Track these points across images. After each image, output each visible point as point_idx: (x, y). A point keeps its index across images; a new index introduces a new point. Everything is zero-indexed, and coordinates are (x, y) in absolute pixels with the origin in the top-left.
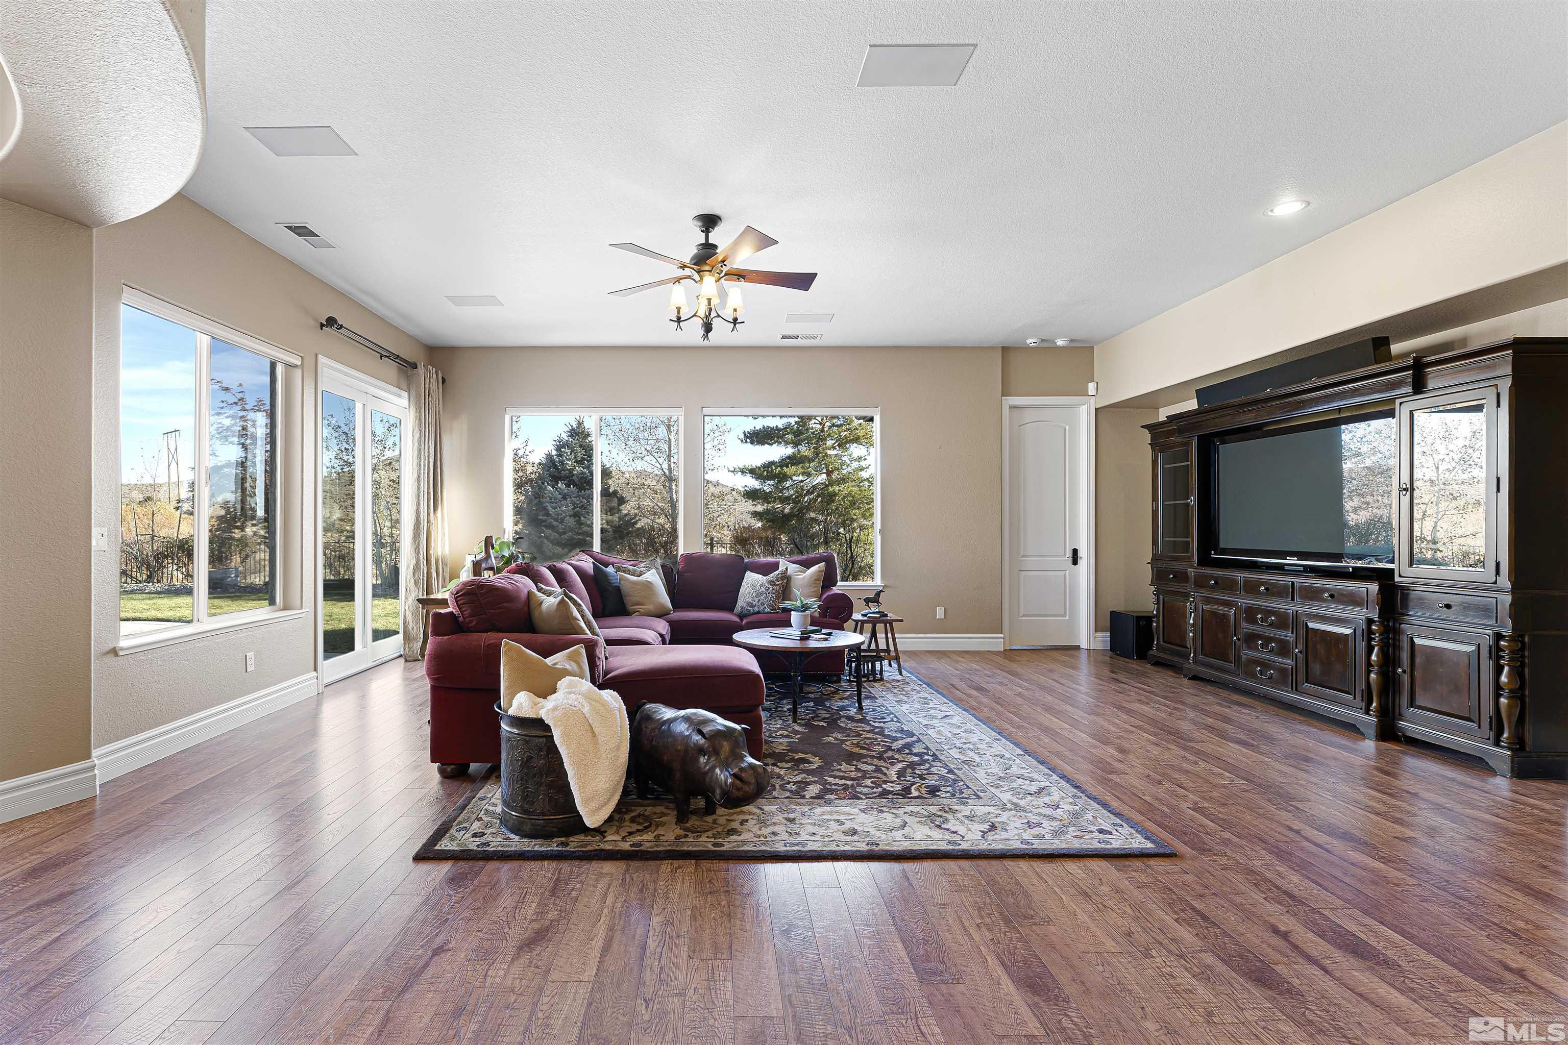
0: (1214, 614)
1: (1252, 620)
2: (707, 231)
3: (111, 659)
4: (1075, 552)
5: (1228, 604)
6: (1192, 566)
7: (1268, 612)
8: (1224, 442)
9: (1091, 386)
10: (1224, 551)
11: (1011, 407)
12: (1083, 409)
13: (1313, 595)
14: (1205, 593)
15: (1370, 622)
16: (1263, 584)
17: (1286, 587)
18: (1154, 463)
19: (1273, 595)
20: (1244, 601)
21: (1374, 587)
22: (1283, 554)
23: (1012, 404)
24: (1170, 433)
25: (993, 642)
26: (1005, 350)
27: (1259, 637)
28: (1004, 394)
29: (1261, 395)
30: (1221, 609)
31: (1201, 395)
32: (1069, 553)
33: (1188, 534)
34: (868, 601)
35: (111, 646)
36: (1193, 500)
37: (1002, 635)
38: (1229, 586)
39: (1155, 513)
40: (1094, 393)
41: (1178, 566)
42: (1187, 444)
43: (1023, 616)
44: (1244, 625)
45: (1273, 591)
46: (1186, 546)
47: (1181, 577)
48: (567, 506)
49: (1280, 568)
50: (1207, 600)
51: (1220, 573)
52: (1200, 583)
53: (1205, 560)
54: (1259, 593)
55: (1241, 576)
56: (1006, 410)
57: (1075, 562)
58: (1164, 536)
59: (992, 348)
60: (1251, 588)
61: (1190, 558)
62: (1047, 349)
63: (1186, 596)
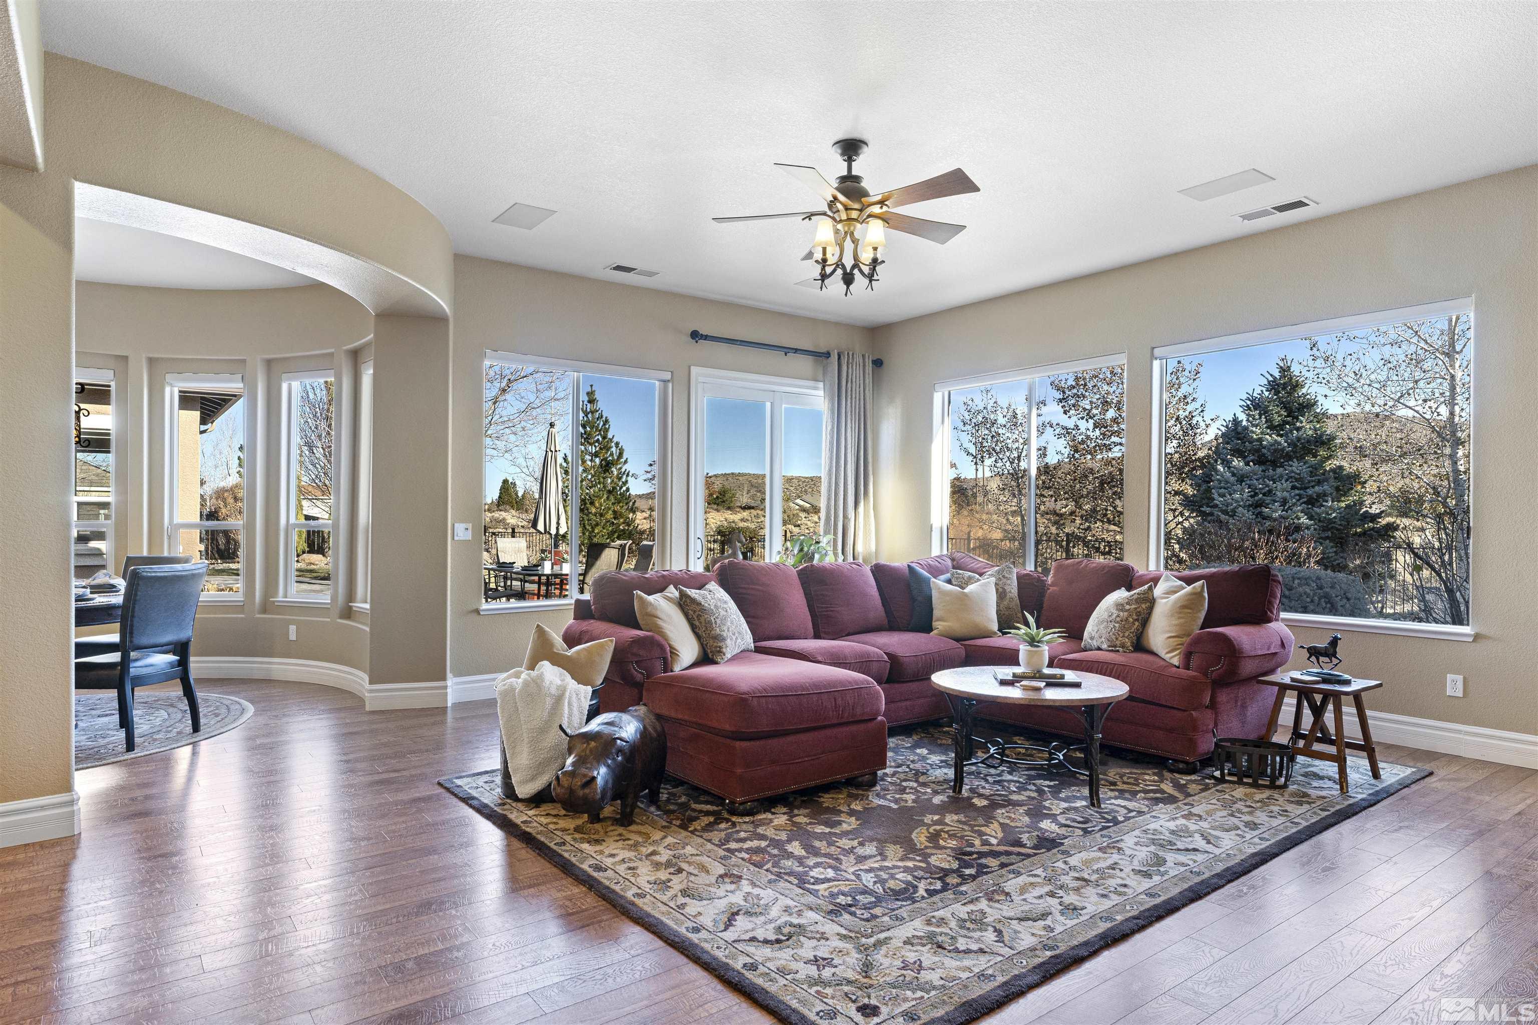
2: (850, 161)
3: (475, 617)
34: (1314, 652)
35: (475, 607)
48: (1242, 492)
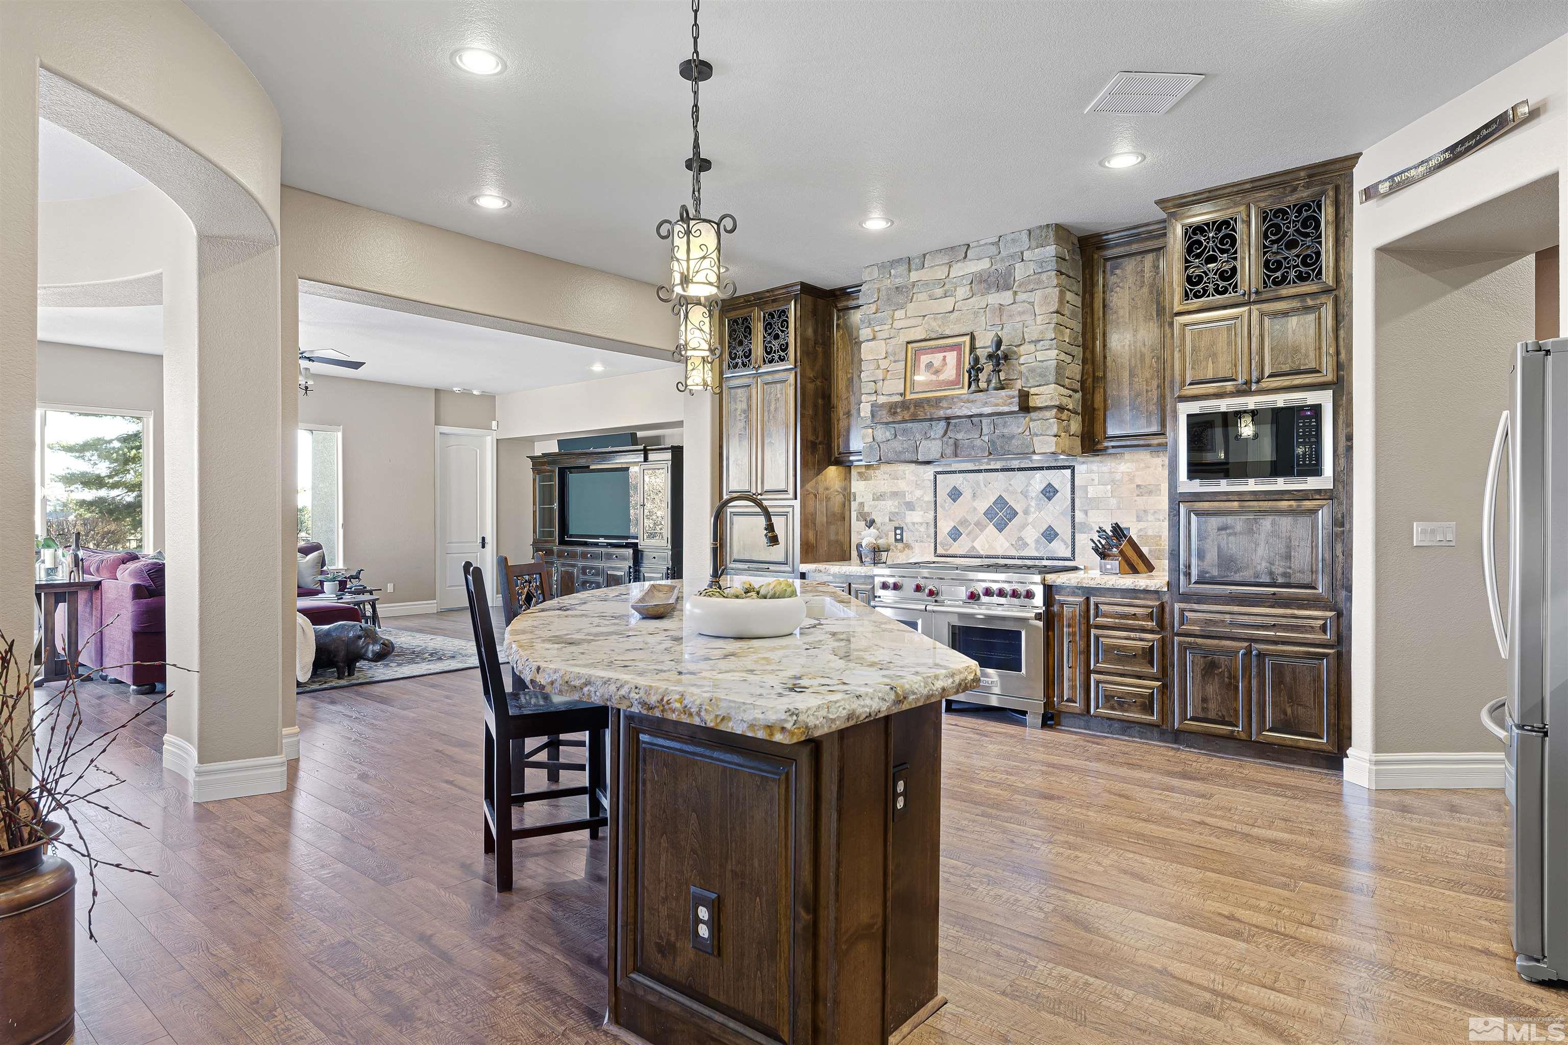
0: (567, 572)
1: (584, 573)
4: (483, 539)
5: (573, 566)
6: (555, 546)
7: (592, 568)
8: (571, 473)
9: (494, 423)
10: (571, 536)
11: (440, 433)
12: (489, 439)
13: (609, 556)
14: (562, 561)
15: (630, 567)
16: (589, 553)
17: (599, 554)
18: (534, 480)
19: (594, 558)
20: (580, 564)
21: (631, 551)
22: (597, 537)
23: (441, 431)
24: (543, 464)
25: (430, 606)
26: (437, 391)
27: (587, 582)
28: (437, 423)
29: (588, 451)
30: (570, 569)
31: (560, 442)
32: (480, 540)
33: (553, 527)
34: (351, 578)
36: (556, 506)
37: (435, 601)
38: (573, 555)
39: (534, 512)
40: (496, 428)
41: (548, 546)
42: (553, 471)
43: (449, 587)
44: (581, 576)
45: (594, 557)
46: (551, 534)
47: (549, 552)
49: (596, 545)
50: (563, 565)
51: (569, 548)
52: (560, 555)
53: (562, 542)
54: (587, 558)
55: (579, 549)
56: (438, 435)
57: (483, 547)
58: (539, 527)
59: (427, 389)
60: (584, 556)
61: (554, 541)
62: (467, 394)
63: (552, 563)
